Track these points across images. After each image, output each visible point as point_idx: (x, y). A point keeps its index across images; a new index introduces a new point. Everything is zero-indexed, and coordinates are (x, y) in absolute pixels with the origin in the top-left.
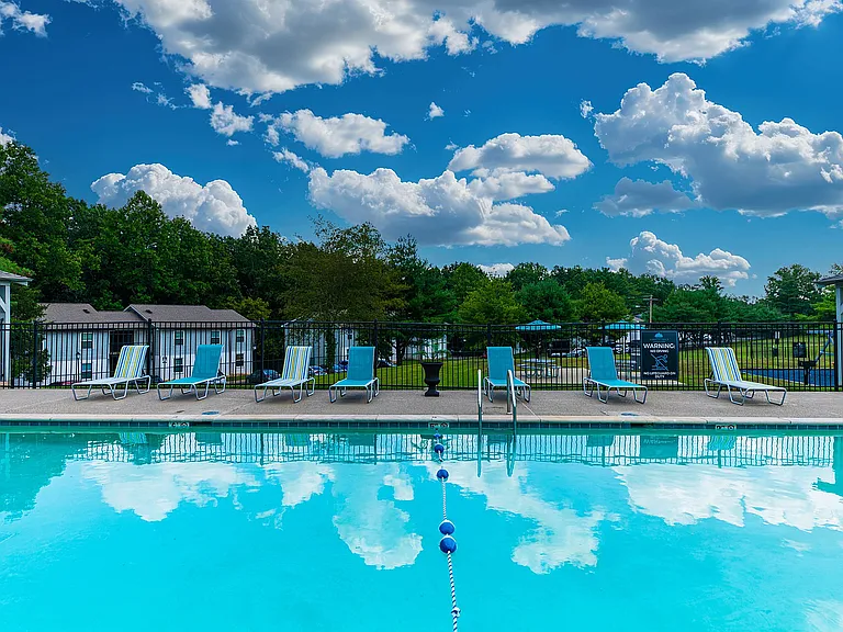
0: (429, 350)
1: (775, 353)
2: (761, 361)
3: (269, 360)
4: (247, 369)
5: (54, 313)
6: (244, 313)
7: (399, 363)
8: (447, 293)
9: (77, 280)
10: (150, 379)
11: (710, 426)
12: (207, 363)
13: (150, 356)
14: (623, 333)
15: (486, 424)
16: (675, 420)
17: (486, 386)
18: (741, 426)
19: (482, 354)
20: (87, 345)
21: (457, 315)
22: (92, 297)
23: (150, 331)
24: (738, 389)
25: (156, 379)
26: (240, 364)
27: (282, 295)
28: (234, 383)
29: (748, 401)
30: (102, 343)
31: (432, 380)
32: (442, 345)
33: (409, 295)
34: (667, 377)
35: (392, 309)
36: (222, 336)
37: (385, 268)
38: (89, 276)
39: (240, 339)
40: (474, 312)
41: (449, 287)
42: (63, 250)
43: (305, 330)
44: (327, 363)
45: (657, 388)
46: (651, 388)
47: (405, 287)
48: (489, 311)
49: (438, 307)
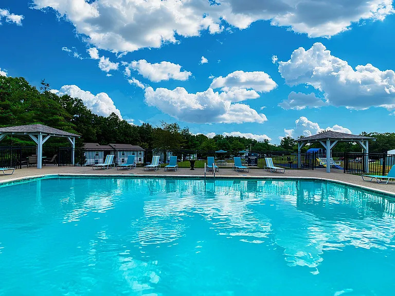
0: (192, 157)
1: (283, 159)
2: (279, 162)
3: (148, 159)
4: (142, 162)
5: (88, 146)
6: (141, 146)
7: (184, 161)
8: (197, 142)
9: (94, 137)
10: (115, 164)
11: (265, 178)
12: (131, 160)
13: (115, 158)
14: (243, 154)
15: (206, 177)
16: (256, 177)
17: (207, 167)
18: (273, 178)
19: (206, 159)
20: (97, 155)
21: (199, 148)
22: (99, 141)
23: (115, 151)
24: (273, 169)
25: (116, 164)
26: (140, 160)
27: (152, 142)
28: (138, 165)
29: (275, 172)
30: (101, 154)
31: (192, 165)
32: (195, 156)
33: (187, 142)
34: (254, 166)
35: (182, 146)
36: (135, 153)
37: (180, 135)
38: (98, 135)
39: (140, 154)
40: (204, 147)
41: (198, 141)
42: (91, 128)
43: (158, 152)
44: (164, 161)
45: (252, 168)
46: (250, 168)
47: (186, 140)
48: (208, 147)
49: (195, 146)
